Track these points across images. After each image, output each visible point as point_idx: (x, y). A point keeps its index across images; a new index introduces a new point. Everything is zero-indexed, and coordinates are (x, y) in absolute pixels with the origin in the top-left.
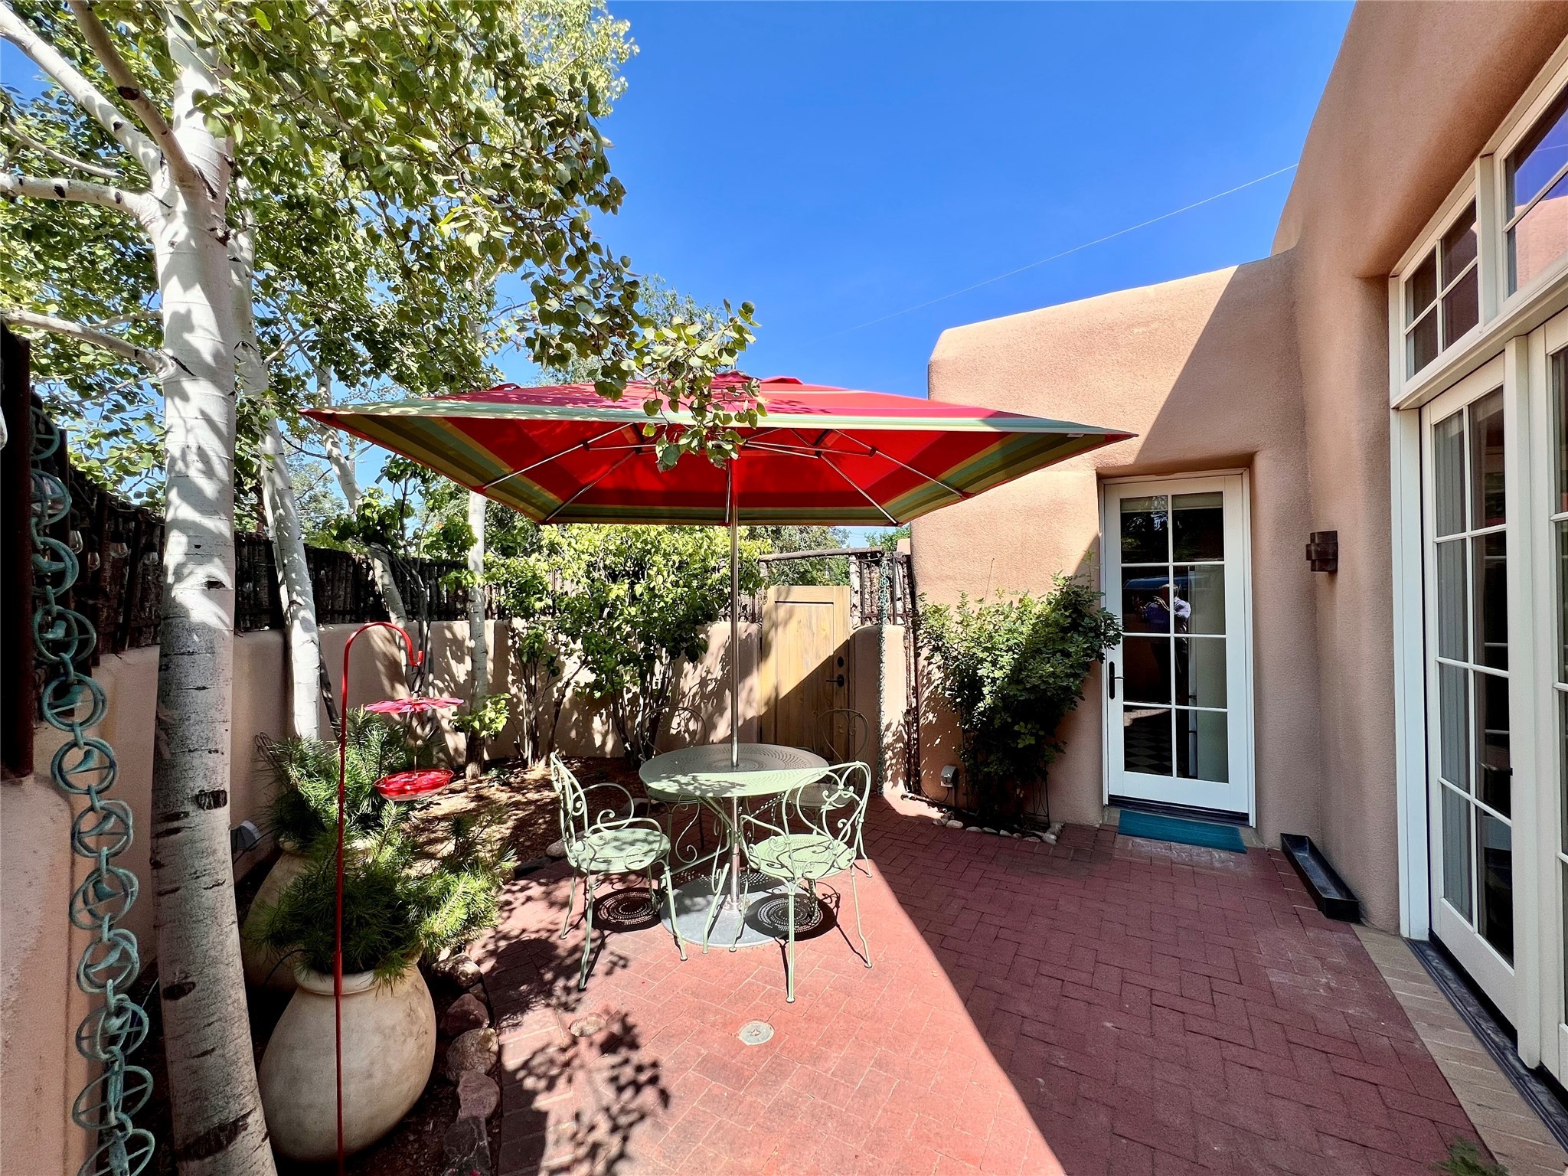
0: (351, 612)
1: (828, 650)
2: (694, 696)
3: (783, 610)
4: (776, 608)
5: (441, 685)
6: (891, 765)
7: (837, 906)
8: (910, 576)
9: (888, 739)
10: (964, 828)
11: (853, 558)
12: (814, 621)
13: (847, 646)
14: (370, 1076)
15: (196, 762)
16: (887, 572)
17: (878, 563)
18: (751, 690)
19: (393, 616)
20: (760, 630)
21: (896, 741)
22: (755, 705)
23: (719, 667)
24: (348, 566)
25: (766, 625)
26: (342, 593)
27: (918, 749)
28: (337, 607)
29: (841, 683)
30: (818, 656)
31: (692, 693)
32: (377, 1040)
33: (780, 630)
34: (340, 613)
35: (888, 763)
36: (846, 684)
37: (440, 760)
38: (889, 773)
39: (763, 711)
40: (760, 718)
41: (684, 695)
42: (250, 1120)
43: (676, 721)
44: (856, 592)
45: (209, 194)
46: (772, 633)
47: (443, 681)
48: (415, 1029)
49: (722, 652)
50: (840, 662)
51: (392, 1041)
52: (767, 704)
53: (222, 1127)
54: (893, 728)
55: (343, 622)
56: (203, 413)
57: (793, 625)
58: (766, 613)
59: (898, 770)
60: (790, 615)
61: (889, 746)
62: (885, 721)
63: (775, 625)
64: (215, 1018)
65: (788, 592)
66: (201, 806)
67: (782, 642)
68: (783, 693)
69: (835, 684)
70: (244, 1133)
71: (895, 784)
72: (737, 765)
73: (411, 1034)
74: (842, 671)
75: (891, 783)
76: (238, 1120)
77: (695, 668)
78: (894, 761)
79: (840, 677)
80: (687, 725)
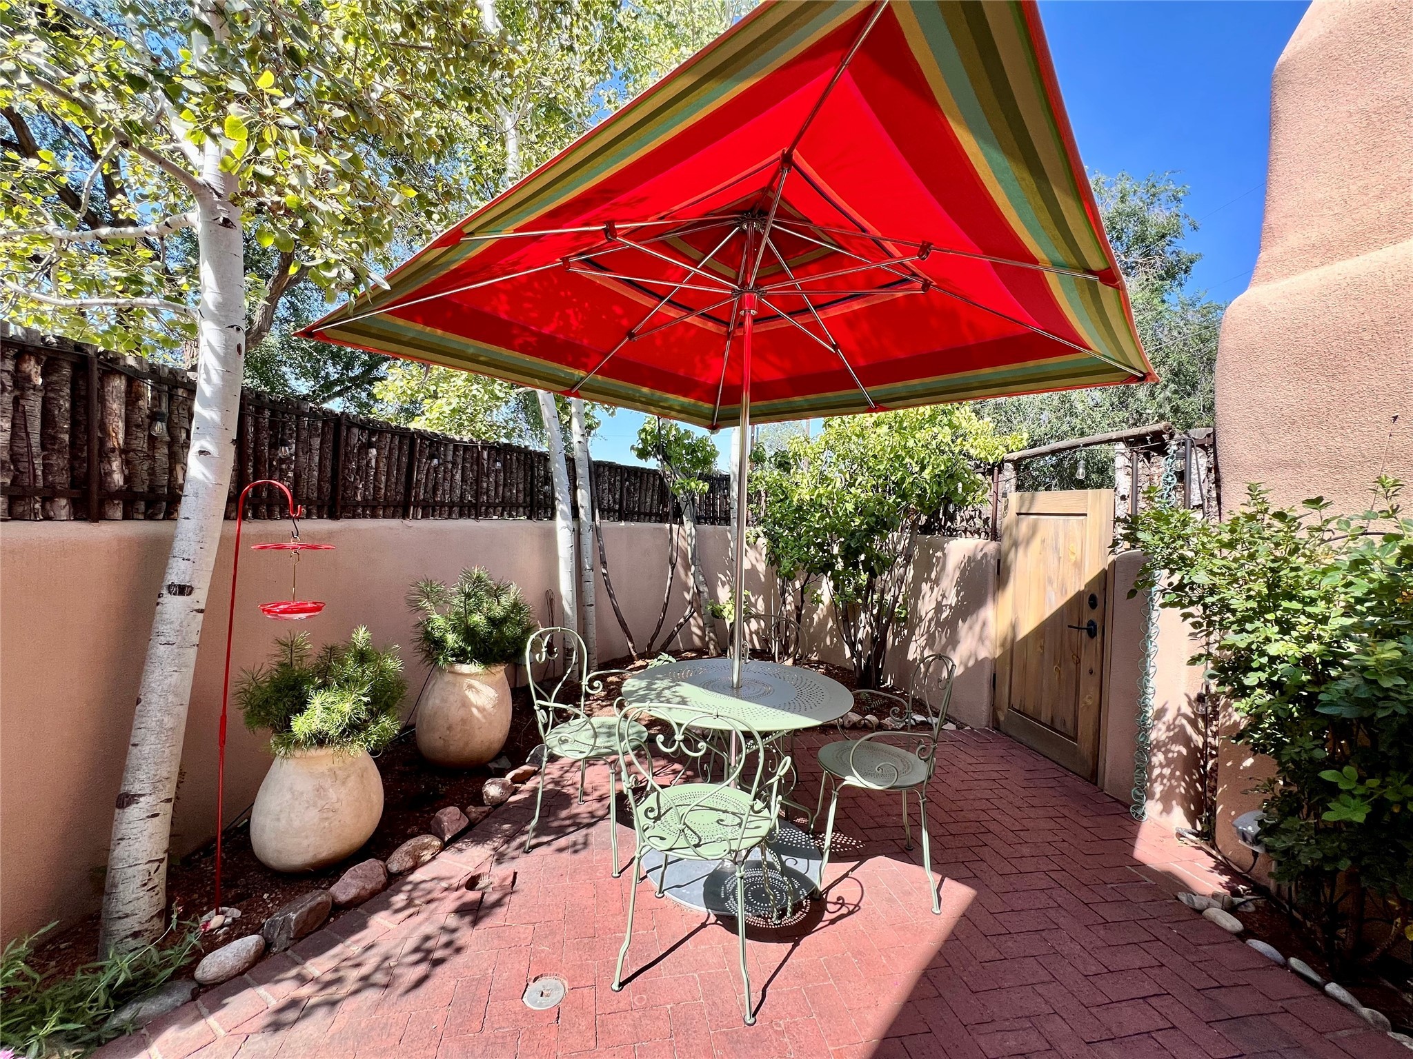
1: (1076, 584)
3: (1026, 522)
4: (1017, 523)
6: (1161, 776)
9: (1158, 733)
10: (1242, 936)
11: (1121, 446)
12: (1061, 541)
13: (1104, 579)
15: (175, 565)
16: (1179, 464)
17: (1162, 450)
18: (984, 624)
20: (999, 551)
21: (1173, 740)
23: (954, 592)
25: (1006, 542)
29: (1092, 633)
30: (1063, 590)
31: (927, 619)
33: (1021, 551)
35: (1156, 772)
36: (1099, 635)
38: (1158, 789)
39: (998, 653)
41: (921, 620)
42: (142, 799)
44: (1123, 498)
45: (215, 196)
46: (1012, 555)
49: (957, 574)
50: (1093, 602)
54: (1169, 717)
57: (1036, 544)
58: (1007, 528)
59: (1172, 788)
60: (1034, 530)
61: (1159, 746)
62: (1154, 703)
63: (1015, 544)
65: (1032, 499)
66: (170, 592)
67: (1024, 565)
68: (1021, 634)
69: (1085, 633)
71: (1167, 809)
72: (738, 688)
74: (1094, 615)
75: (1160, 806)
77: (932, 589)
78: (1167, 771)
79: (1091, 623)
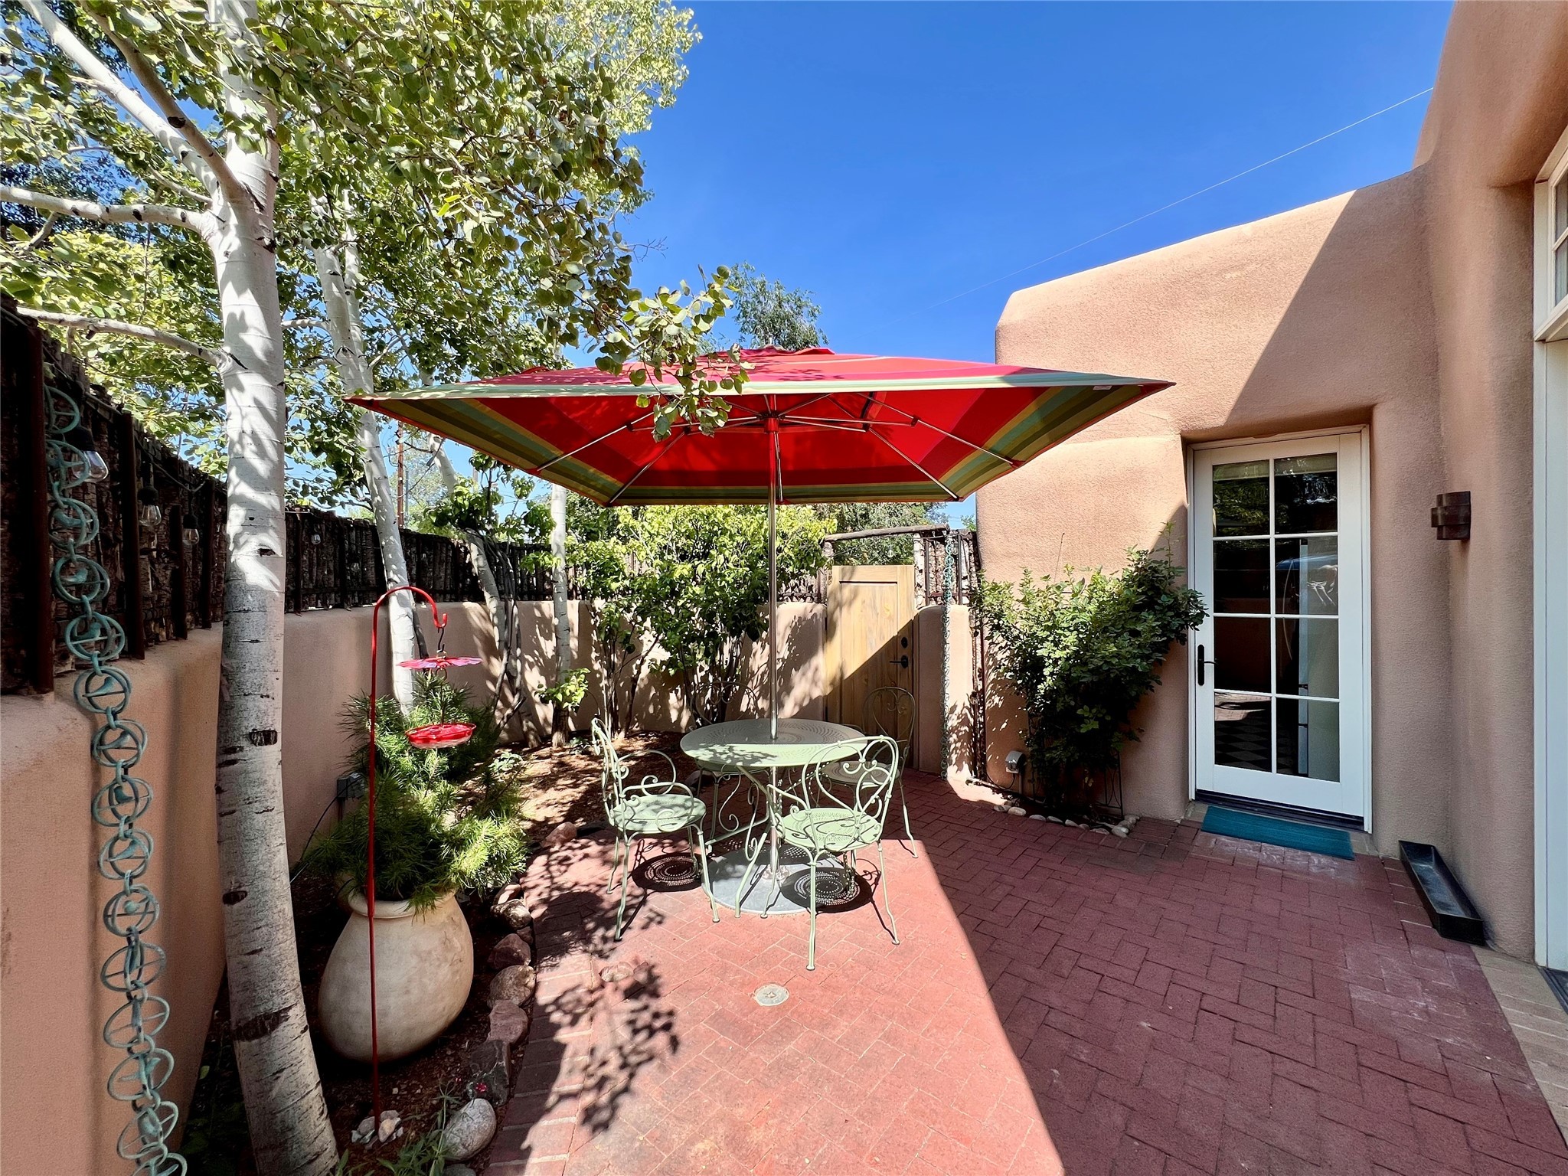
0: (451, 592)
1: (892, 631)
2: (762, 675)
3: (847, 590)
4: (841, 588)
5: (531, 660)
6: (956, 748)
7: (876, 883)
8: (976, 553)
9: (953, 722)
10: (1027, 816)
11: (918, 536)
12: (878, 602)
13: (912, 626)
14: (407, 992)
15: (250, 705)
16: (953, 550)
17: (943, 541)
18: (817, 669)
19: (487, 595)
20: (825, 611)
21: (961, 724)
22: (820, 684)
23: (786, 646)
24: (447, 550)
25: (831, 605)
26: (442, 574)
27: (984, 733)
28: (438, 588)
29: (905, 664)
30: (882, 637)
31: (760, 672)
32: (414, 961)
33: (845, 609)
34: (441, 592)
35: (953, 747)
36: (910, 665)
37: (530, 729)
38: (954, 757)
39: (829, 690)
40: (826, 698)
41: (753, 674)
42: (290, 1013)
43: (745, 699)
44: (921, 571)
45: (256, 207)
46: (837, 613)
47: (533, 656)
48: (450, 956)
49: (789, 632)
50: (904, 642)
51: (427, 964)
52: (832, 684)
53: (267, 1016)
54: (958, 711)
55: (444, 601)
56: (256, 401)
57: (857, 604)
58: (831, 593)
59: (962, 754)
60: (855, 594)
61: (954, 729)
62: (949, 704)
63: (839, 605)
64: (263, 923)
65: (853, 572)
66: (254, 743)
67: (847, 622)
68: (848, 673)
69: (899, 665)
70: (285, 1024)
71: (960, 769)
72: (776, 738)
73: (446, 960)
74: (906, 652)
75: (956, 767)
76: (280, 1012)
77: (763, 647)
78: (959, 745)
79: (904, 657)
80: (756, 703)
